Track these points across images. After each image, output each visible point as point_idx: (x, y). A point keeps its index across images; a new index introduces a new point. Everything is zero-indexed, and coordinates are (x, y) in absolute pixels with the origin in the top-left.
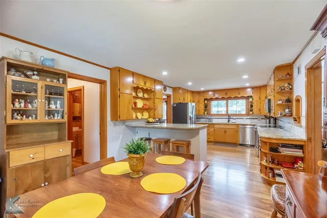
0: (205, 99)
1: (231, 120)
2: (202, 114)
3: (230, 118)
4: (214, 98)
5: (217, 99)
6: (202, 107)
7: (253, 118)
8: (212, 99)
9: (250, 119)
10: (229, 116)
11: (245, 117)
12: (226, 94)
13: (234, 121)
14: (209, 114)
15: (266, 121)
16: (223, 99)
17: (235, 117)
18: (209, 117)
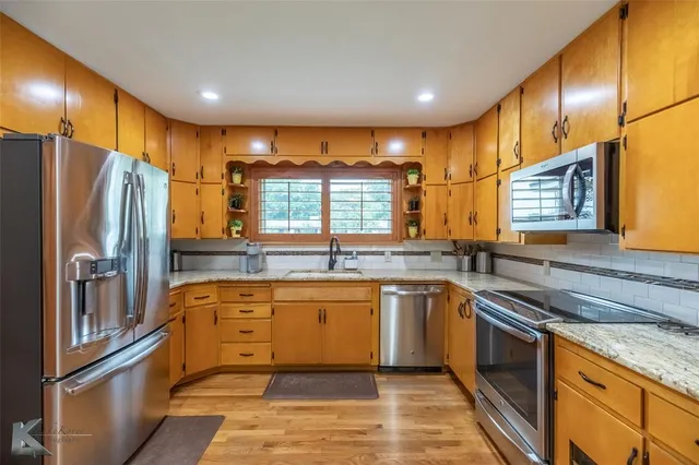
0: (233, 167)
1: (340, 258)
2: (218, 233)
3: (339, 252)
4: (274, 161)
5: (285, 169)
6: (216, 201)
7: (416, 249)
8: (260, 169)
9: (404, 253)
10: (333, 245)
11: (388, 249)
12: (324, 148)
13: (350, 264)
14: (251, 233)
15: (460, 263)
16: (310, 169)
17: (354, 249)
18: (251, 251)
